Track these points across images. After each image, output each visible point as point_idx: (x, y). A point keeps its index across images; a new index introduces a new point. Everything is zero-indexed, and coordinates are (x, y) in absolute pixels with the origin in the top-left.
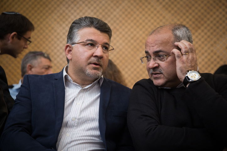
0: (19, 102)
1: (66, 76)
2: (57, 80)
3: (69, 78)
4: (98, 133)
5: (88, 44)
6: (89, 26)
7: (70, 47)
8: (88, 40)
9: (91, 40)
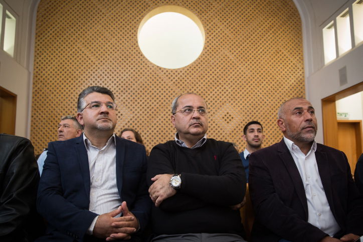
0: (48, 167)
1: (86, 140)
2: (78, 144)
3: (89, 142)
4: (116, 190)
5: (93, 106)
6: (91, 92)
7: (81, 115)
8: (92, 103)
9: (96, 102)
